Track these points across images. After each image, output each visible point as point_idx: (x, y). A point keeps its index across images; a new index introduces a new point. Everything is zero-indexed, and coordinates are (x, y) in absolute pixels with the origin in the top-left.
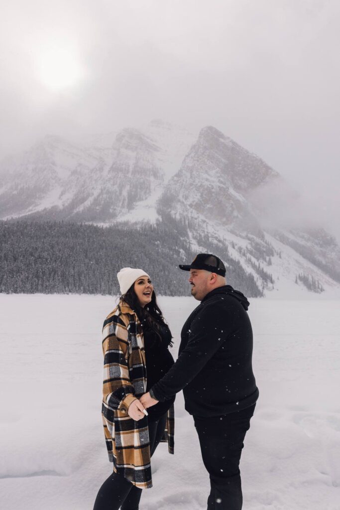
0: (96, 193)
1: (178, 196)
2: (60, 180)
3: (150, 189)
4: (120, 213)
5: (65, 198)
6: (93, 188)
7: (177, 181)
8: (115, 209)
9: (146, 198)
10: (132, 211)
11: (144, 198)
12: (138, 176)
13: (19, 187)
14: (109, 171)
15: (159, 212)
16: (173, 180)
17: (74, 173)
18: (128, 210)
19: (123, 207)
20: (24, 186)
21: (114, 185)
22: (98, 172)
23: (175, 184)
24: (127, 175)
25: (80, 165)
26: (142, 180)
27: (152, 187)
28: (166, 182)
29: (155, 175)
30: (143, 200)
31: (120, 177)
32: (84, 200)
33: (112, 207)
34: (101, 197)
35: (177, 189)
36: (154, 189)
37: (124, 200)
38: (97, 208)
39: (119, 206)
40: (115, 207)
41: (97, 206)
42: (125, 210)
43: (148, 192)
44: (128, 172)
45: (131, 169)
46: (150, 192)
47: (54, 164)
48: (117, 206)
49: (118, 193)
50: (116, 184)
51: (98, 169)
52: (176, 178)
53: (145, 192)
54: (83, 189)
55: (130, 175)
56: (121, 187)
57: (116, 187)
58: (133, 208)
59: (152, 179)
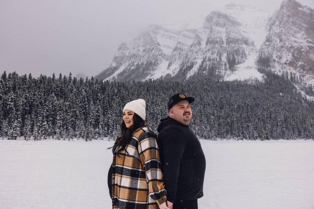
0: (199, 62)
1: (272, 57)
2: (165, 56)
3: (245, 54)
4: (225, 75)
5: (172, 67)
6: (195, 58)
7: (269, 45)
8: (220, 72)
9: (244, 62)
10: (234, 72)
11: (242, 62)
12: (233, 45)
13: (135, 64)
14: (207, 44)
15: (261, 71)
16: (265, 44)
17: (176, 49)
18: (231, 72)
19: (226, 69)
20: (138, 63)
21: (213, 54)
22: (197, 46)
23: (268, 48)
24: (223, 45)
25: (179, 43)
26: (236, 48)
27: (247, 52)
28: (258, 47)
29: (246, 43)
30: (241, 63)
31: (217, 48)
32: (191, 67)
33: (217, 71)
34: (205, 64)
35: (270, 52)
36: (249, 54)
37: (225, 64)
38: (204, 72)
39: (223, 69)
40: (220, 70)
41: (203, 71)
42: (228, 72)
43: (244, 56)
44: (223, 43)
45: (225, 41)
46: (246, 56)
47: (159, 44)
48: (221, 69)
49: (218, 60)
50: (215, 53)
51: (196, 43)
52: (267, 43)
53: (242, 57)
54: (187, 59)
55: (225, 45)
56: (220, 55)
57: (215, 56)
58: (236, 70)
59: (244, 46)
